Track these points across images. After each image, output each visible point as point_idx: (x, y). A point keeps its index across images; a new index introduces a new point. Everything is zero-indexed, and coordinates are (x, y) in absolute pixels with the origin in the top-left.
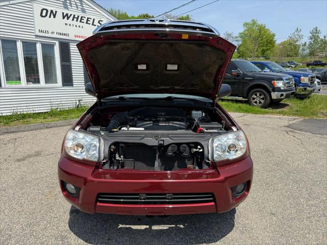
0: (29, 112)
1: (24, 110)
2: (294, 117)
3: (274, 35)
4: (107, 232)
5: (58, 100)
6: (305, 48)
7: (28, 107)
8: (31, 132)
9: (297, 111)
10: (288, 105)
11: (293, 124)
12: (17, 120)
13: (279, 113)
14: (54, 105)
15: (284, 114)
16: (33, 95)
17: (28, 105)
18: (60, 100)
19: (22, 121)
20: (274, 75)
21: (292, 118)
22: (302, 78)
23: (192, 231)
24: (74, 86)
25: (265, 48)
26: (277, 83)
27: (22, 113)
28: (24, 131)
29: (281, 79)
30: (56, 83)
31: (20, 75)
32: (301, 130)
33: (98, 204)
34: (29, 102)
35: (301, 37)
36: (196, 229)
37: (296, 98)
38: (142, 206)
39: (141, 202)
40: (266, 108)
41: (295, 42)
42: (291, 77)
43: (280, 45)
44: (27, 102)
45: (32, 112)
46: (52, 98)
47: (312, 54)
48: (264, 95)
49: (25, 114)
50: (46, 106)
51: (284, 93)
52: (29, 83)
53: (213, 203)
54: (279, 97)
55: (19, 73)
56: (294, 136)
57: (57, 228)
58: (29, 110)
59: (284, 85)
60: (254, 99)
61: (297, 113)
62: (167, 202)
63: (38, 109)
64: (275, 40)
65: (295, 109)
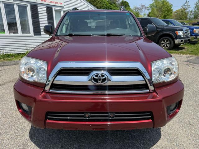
0: (12, 53)
1: (8, 52)
2: (190, 55)
3: (172, 5)
4: (61, 140)
5: (31, 45)
6: (192, 14)
7: (11, 50)
8: (12, 66)
9: (192, 51)
10: (185, 48)
11: (190, 60)
12: (4, 58)
13: (180, 53)
14: (29, 49)
15: (183, 53)
16: (14, 41)
17: (10, 48)
18: (32, 45)
19: (7, 59)
20: (177, 28)
21: (189, 56)
22: (195, 30)
23: (129, 139)
24: (42, 35)
25: (166, 14)
26: (179, 33)
27: (7, 53)
28: (8, 65)
29: (182, 30)
30: (30, 33)
31: (4, 28)
32: (197, 63)
33: (48, 121)
34: (11, 46)
35: (189, 6)
36: (132, 138)
37: (190, 44)
38: (87, 123)
39: (87, 119)
40: (170, 50)
41: (185, 10)
42: (188, 29)
43: (175, 12)
44: (10, 46)
45: (14, 53)
46: (26, 44)
47: (196, 17)
48: (170, 41)
49: (9, 54)
50: (23, 49)
51: (184, 40)
52: (11, 33)
53: (150, 121)
54: (180, 42)
55: (4, 26)
56: (193, 68)
57: (21, 137)
58: (11, 51)
59: (184, 34)
60: (162, 44)
61: (192, 53)
62: (110, 119)
63: (18, 51)
64: (172, 8)
65: (191, 50)
